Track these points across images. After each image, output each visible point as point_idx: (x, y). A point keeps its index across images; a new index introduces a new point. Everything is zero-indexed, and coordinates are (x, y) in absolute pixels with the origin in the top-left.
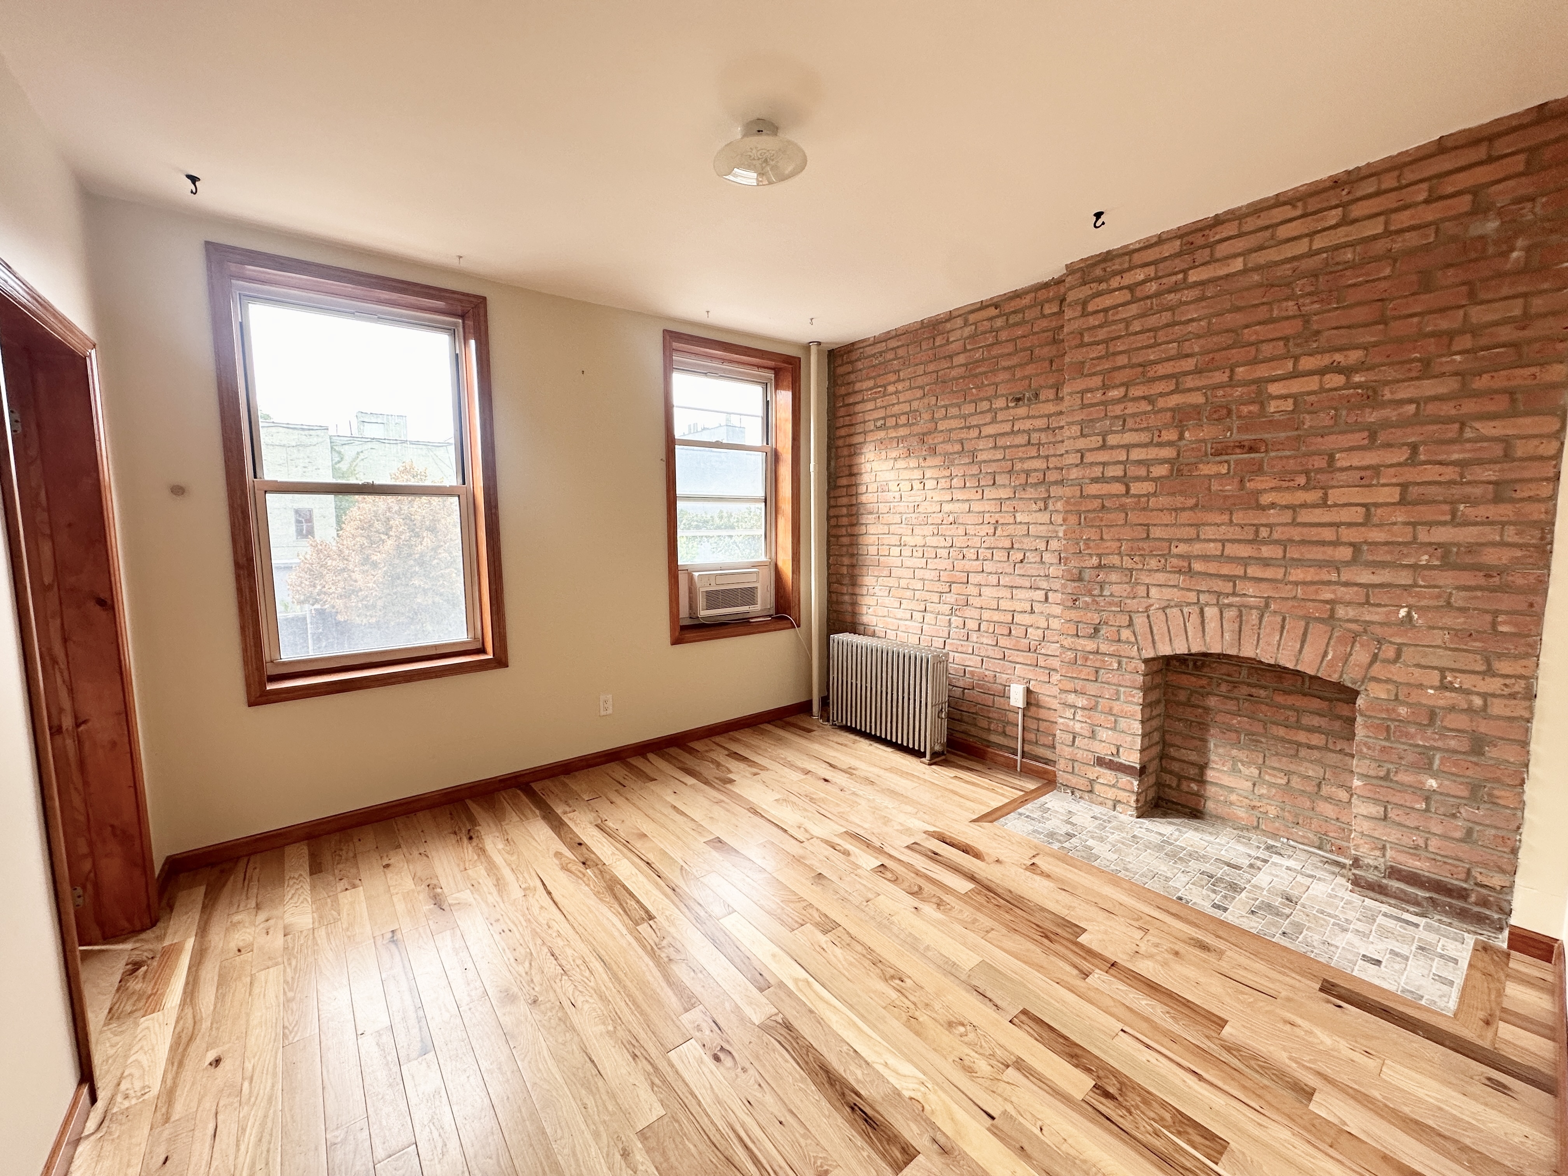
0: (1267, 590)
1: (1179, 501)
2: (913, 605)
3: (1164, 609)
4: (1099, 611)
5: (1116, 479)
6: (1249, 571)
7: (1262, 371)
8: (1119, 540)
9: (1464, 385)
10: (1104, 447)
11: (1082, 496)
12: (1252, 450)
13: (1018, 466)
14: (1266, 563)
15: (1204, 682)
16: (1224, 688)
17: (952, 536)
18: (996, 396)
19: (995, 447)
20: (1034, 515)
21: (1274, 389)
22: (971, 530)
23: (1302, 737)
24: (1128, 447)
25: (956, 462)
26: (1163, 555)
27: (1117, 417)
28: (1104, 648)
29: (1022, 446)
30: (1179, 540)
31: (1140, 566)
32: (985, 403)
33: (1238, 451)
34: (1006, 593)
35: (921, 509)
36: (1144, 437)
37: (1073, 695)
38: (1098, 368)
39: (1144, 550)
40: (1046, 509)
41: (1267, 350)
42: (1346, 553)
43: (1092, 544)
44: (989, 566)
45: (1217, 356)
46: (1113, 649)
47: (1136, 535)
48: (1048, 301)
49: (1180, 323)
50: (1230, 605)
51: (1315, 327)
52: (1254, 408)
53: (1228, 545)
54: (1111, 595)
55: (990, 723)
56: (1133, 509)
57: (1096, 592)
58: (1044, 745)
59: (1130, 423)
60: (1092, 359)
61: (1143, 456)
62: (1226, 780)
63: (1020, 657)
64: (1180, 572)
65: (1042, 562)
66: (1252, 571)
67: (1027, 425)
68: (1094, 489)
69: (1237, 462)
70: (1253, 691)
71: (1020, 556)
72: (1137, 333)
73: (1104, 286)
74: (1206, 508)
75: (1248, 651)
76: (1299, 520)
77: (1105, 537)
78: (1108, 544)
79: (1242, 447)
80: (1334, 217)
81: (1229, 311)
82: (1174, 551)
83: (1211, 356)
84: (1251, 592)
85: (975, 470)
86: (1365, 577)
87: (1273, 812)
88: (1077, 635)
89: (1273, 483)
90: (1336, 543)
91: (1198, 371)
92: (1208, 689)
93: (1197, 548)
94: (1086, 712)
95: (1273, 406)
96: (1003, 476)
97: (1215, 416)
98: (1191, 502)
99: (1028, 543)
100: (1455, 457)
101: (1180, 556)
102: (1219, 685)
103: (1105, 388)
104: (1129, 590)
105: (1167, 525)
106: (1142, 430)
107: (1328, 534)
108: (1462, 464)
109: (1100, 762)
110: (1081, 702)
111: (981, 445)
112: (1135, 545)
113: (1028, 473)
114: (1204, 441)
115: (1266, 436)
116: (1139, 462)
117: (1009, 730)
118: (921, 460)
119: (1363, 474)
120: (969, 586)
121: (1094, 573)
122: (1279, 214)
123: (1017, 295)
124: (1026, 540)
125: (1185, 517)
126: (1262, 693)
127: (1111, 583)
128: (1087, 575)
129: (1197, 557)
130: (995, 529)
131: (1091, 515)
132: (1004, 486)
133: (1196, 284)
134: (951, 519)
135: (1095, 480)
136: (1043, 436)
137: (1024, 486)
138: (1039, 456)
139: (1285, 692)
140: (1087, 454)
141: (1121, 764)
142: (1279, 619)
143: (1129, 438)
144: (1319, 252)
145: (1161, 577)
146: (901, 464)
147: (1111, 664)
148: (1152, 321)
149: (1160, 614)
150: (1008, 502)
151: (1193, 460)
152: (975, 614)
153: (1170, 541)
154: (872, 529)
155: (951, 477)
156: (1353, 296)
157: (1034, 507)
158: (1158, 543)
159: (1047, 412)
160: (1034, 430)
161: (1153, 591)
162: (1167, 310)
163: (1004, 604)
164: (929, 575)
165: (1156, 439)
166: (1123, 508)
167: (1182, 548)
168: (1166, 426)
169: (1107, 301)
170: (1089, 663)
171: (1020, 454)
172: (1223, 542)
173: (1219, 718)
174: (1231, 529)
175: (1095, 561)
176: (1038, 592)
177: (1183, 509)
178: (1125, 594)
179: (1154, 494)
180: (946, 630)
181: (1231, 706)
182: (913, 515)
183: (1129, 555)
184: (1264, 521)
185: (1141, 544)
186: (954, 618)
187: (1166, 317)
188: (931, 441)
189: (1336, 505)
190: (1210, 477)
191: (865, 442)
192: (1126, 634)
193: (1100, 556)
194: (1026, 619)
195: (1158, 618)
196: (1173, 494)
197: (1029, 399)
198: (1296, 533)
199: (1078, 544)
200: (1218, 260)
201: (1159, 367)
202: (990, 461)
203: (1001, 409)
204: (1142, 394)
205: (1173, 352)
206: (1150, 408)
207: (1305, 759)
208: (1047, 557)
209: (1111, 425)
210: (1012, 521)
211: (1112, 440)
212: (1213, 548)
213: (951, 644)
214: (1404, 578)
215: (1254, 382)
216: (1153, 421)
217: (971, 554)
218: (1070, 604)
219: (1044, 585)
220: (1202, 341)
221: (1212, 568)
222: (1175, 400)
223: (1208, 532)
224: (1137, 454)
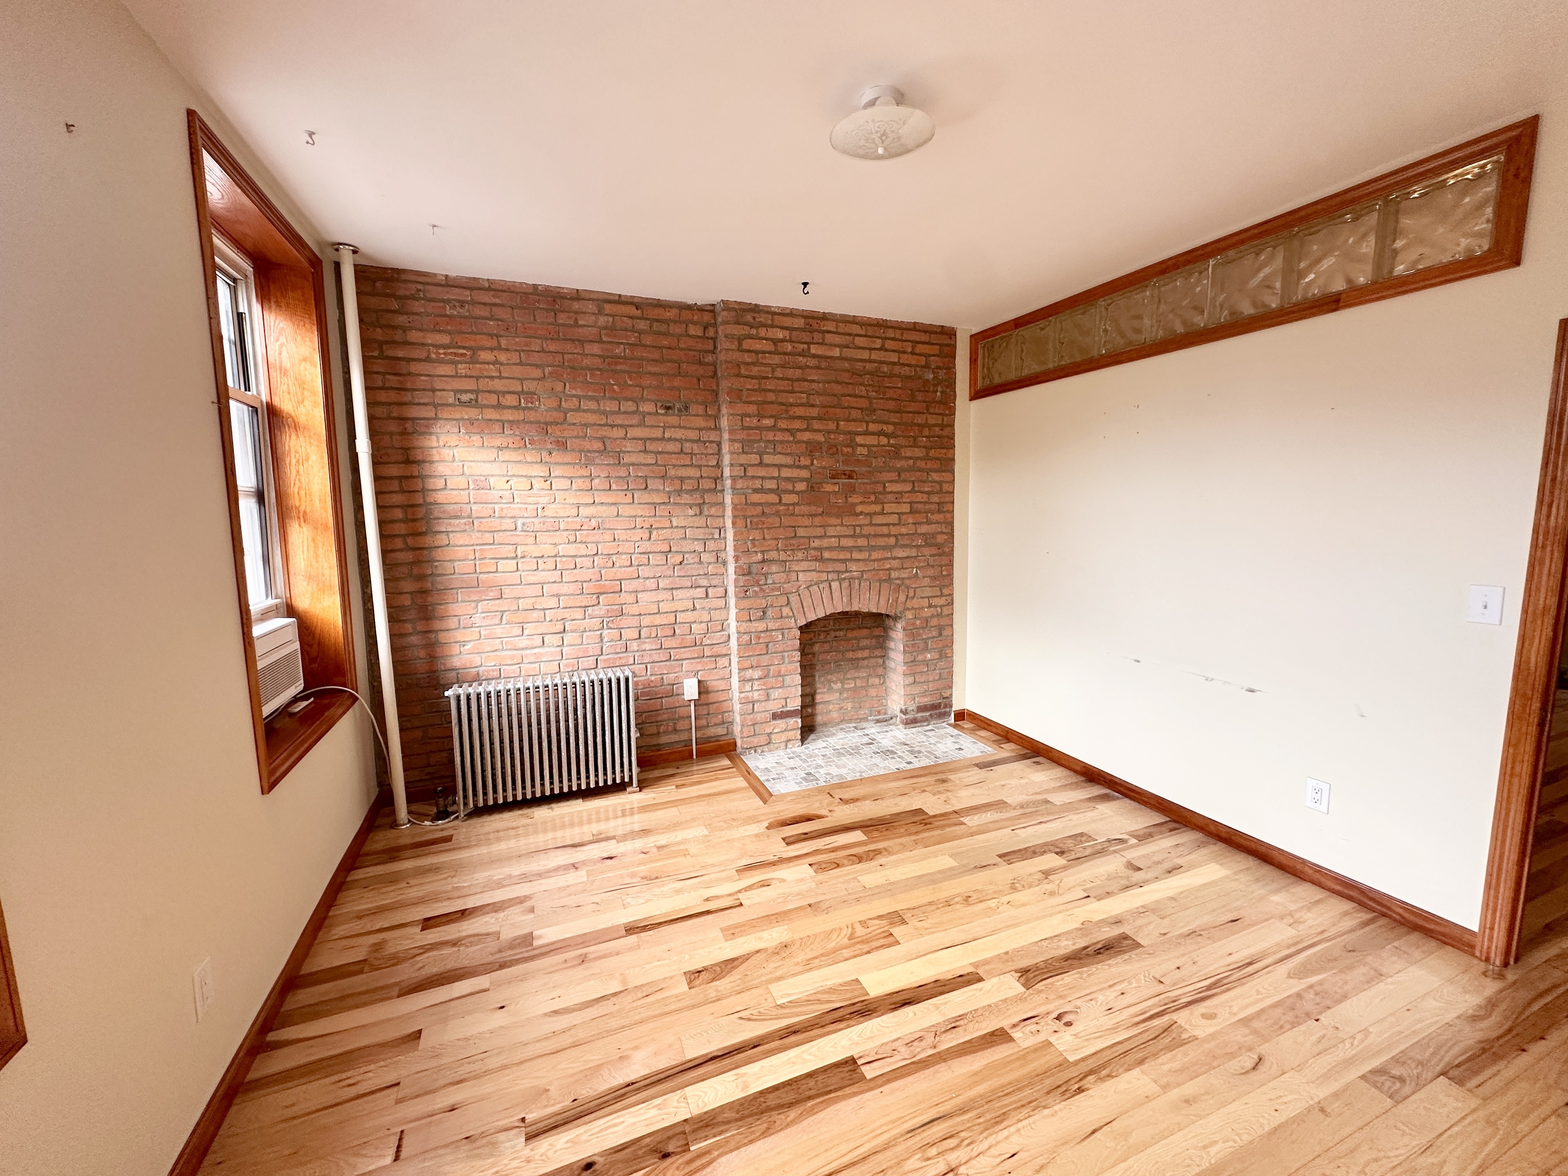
0: (862, 566)
1: (813, 509)
2: (543, 628)
3: (808, 588)
4: (765, 597)
5: (771, 491)
6: (853, 555)
7: (852, 427)
8: (776, 539)
9: (927, 453)
10: (761, 464)
11: (746, 503)
12: (850, 477)
13: (672, 472)
14: (860, 549)
15: (812, 635)
16: (822, 637)
17: (597, 543)
18: (643, 399)
19: (645, 451)
20: (690, 519)
21: (859, 439)
22: (620, 535)
23: (860, 654)
24: (779, 466)
25: (597, 461)
26: (805, 549)
27: (769, 441)
28: (771, 626)
29: (674, 453)
30: (814, 537)
31: (791, 558)
32: (630, 403)
33: (843, 477)
34: (666, 595)
35: (547, 513)
36: (789, 460)
37: (750, 670)
38: (753, 399)
39: (794, 545)
40: (701, 513)
41: (855, 414)
42: (892, 541)
43: (757, 543)
44: (644, 571)
45: (831, 410)
46: (777, 625)
47: (788, 535)
48: (694, 323)
49: (807, 380)
50: (844, 579)
51: (874, 406)
52: (850, 450)
53: (842, 539)
54: (774, 583)
55: (658, 727)
56: (785, 515)
57: (762, 582)
58: (716, 725)
59: (779, 448)
60: (748, 390)
61: (789, 475)
62: (827, 697)
63: (686, 653)
64: (816, 560)
65: (700, 562)
66: (856, 555)
67: (679, 434)
68: (756, 498)
69: (843, 484)
70: (837, 633)
71: (679, 558)
72: (779, 379)
73: (754, 331)
74: (829, 514)
75: (855, 608)
76: (874, 522)
77: (767, 537)
78: (769, 542)
79: (845, 474)
80: (878, 343)
81: (834, 382)
82: (812, 545)
83: (826, 409)
84: (854, 568)
85: (623, 473)
86: (901, 553)
87: (850, 705)
88: (750, 620)
89: (861, 499)
90: (889, 535)
91: (819, 418)
92: (814, 640)
93: (825, 543)
94: (762, 681)
95: (859, 450)
96: (657, 480)
97: (831, 452)
98: (821, 510)
99: (688, 546)
100: (926, 489)
101: (815, 549)
102: (819, 635)
103: (761, 417)
104: (785, 577)
105: (806, 527)
106: (787, 454)
107: (885, 530)
108: (928, 493)
109: (776, 716)
110: (757, 674)
111: (629, 446)
112: (788, 542)
113: (682, 479)
114: (825, 468)
115: (856, 469)
116: (787, 479)
117: (681, 725)
118: (544, 454)
119: (897, 496)
120: (623, 594)
121: (759, 566)
122: (856, 329)
123: (659, 304)
124: (684, 543)
125: (817, 520)
126: (842, 633)
127: (772, 574)
128: (754, 569)
129: (826, 548)
130: (650, 533)
131: (756, 520)
132: (657, 490)
133: (814, 356)
134: (594, 523)
135: (756, 491)
136: (695, 446)
137: (679, 492)
138: (692, 465)
139: (852, 629)
140: (749, 469)
141: (788, 711)
142: (868, 583)
143: (779, 459)
144: (874, 361)
145: (805, 565)
146: (506, 455)
147: (777, 637)
148: (790, 373)
149: (807, 592)
150: (662, 507)
151: (819, 481)
152: (634, 622)
153: (809, 538)
154: (457, 539)
155: (591, 478)
156: (890, 393)
157: (691, 512)
158: (802, 540)
159: (697, 426)
160: (686, 440)
161: (801, 575)
162: (799, 368)
163: (664, 607)
164: (565, 589)
165: (797, 463)
166: (777, 514)
167: (817, 543)
168: (803, 454)
169: (758, 346)
170: (761, 641)
171: (674, 462)
172: (839, 537)
173: (821, 657)
174: (842, 528)
175: (759, 557)
176: (698, 590)
177: (815, 515)
178: (783, 581)
179: (798, 504)
180: (598, 646)
181: (827, 647)
182: (536, 520)
183: (784, 550)
184: (858, 523)
185: (792, 542)
186: (606, 632)
187: (798, 373)
188: (558, 433)
189: (887, 513)
190: (829, 492)
191: (436, 418)
192: (786, 611)
193: (763, 552)
194: (690, 616)
195: (805, 594)
196: (809, 504)
197: (680, 410)
198: (872, 530)
199: (746, 543)
200: (826, 344)
201: (796, 409)
202: (640, 464)
203: (650, 414)
204: (786, 427)
205: (804, 401)
206: (791, 439)
207: (862, 667)
208: (705, 557)
209: (766, 447)
210: (668, 525)
211: (767, 459)
212: (834, 542)
213: (606, 660)
214: (913, 552)
215: (849, 433)
216: (795, 448)
217: (624, 560)
218: (743, 595)
219: (705, 582)
220: (821, 398)
221: (834, 555)
222: (807, 436)
223: (831, 531)
224: (786, 473)
